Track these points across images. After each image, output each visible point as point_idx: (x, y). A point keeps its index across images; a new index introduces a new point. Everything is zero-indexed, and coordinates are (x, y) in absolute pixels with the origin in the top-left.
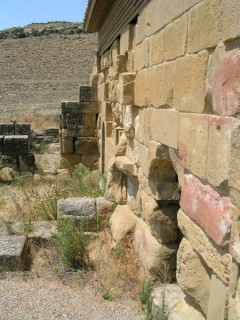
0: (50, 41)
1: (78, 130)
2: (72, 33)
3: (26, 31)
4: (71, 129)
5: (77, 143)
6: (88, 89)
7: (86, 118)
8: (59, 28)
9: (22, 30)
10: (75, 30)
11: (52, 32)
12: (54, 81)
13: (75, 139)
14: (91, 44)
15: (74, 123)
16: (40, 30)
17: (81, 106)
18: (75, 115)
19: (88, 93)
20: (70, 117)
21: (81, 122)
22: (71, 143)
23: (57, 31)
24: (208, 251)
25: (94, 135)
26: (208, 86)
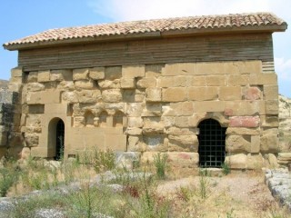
1: (10, 126)
5: (10, 137)
7: (15, 117)
13: (8, 134)
15: (8, 121)
18: (9, 114)
20: (6, 115)
22: (6, 137)
24: (248, 132)
25: (18, 131)
26: (242, 94)
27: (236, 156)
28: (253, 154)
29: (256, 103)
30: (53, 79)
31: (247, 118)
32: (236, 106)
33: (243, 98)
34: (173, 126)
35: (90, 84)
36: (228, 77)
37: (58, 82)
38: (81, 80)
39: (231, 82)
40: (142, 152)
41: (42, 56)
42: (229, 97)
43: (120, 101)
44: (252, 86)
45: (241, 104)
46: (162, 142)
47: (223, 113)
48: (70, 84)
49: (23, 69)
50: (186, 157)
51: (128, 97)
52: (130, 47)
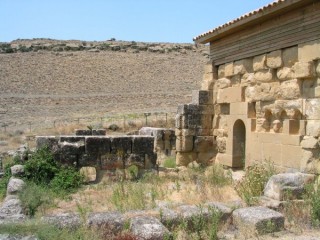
0: (43, 57)
1: (197, 129)
2: (61, 50)
3: (13, 46)
5: (196, 141)
6: (206, 93)
7: (203, 119)
8: (48, 45)
9: (9, 45)
10: (63, 47)
11: (41, 48)
12: (57, 96)
13: (194, 138)
14: (84, 61)
15: (194, 124)
16: (28, 46)
17: (200, 108)
18: (195, 116)
20: (191, 118)
21: (200, 123)
22: (192, 141)
23: (45, 48)
25: (210, 134)
30: (236, 72)
35: (268, 75)
37: (241, 75)
38: (260, 70)
40: (318, 175)
41: (227, 46)
43: (298, 96)
48: (250, 76)
49: (213, 63)
51: (306, 90)
52: (306, 16)
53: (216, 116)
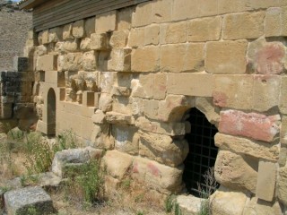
1: (16, 97)
4: (10, 96)
5: (16, 108)
6: (25, 59)
7: (23, 86)
13: (13, 105)
15: (13, 91)
17: (18, 75)
18: (13, 83)
19: (25, 63)
20: (9, 85)
21: (19, 90)
22: (10, 108)
24: (254, 150)
25: (30, 101)
26: (248, 59)
27: (226, 194)
28: (261, 202)
29: (275, 82)
30: (50, 40)
31: (254, 118)
32: (233, 86)
33: (249, 69)
34: (143, 114)
35: (74, 45)
36: (222, 22)
37: (54, 43)
38: (67, 39)
39: (229, 31)
40: (106, 150)
42: (222, 66)
43: (95, 68)
44: (270, 39)
45: (244, 82)
46: (130, 139)
47: (210, 100)
48: (61, 45)
49: (34, 30)
50: (155, 172)
51: (101, 62)
53: (36, 83)
